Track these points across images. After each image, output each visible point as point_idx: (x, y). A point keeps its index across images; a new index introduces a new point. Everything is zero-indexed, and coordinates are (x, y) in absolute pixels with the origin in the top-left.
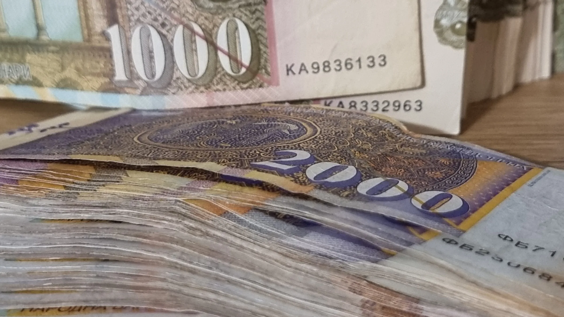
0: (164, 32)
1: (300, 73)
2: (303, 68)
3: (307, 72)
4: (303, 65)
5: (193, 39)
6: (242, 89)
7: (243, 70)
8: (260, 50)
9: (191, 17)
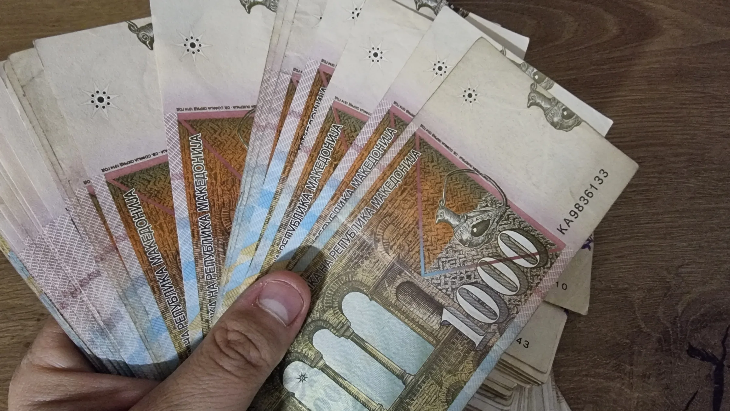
0: (474, 281)
1: (569, 226)
2: (567, 222)
3: (572, 221)
4: (565, 220)
5: (493, 268)
6: (549, 268)
7: (538, 257)
8: (534, 236)
9: (478, 257)
